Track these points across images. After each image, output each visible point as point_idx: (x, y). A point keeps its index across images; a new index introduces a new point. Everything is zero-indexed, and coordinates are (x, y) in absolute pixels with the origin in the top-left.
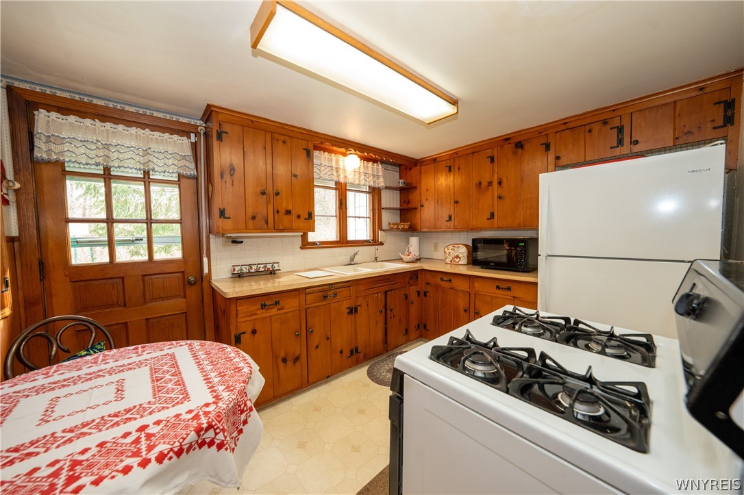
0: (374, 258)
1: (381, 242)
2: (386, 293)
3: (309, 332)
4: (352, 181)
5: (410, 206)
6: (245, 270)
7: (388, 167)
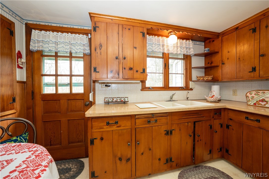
0: (186, 98)
1: (191, 88)
2: (195, 123)
3: (137, 143)
4: (172, 52)
5: (213, 65)
6: (110, 100)
7: (196, 43)
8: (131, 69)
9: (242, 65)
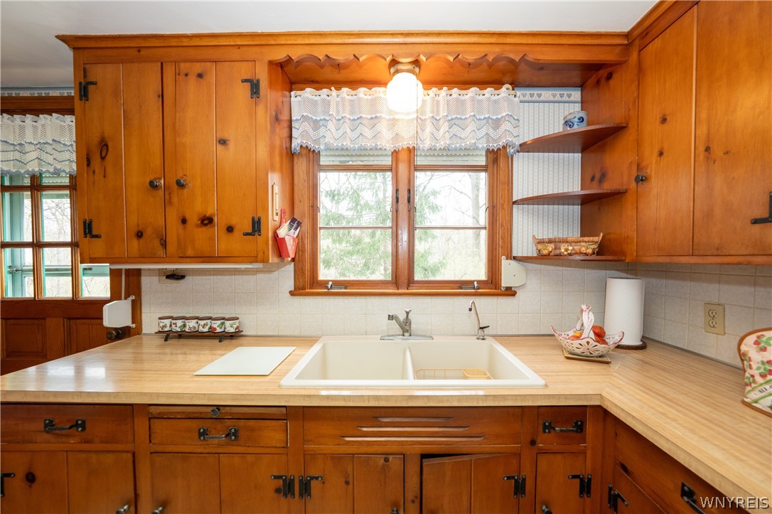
0: (477, 328)
1: (508, 289)
2: (423, 460)
5: (606, 186)
7: (539, 96)
8: (206, 222)
9: (719, 181)
